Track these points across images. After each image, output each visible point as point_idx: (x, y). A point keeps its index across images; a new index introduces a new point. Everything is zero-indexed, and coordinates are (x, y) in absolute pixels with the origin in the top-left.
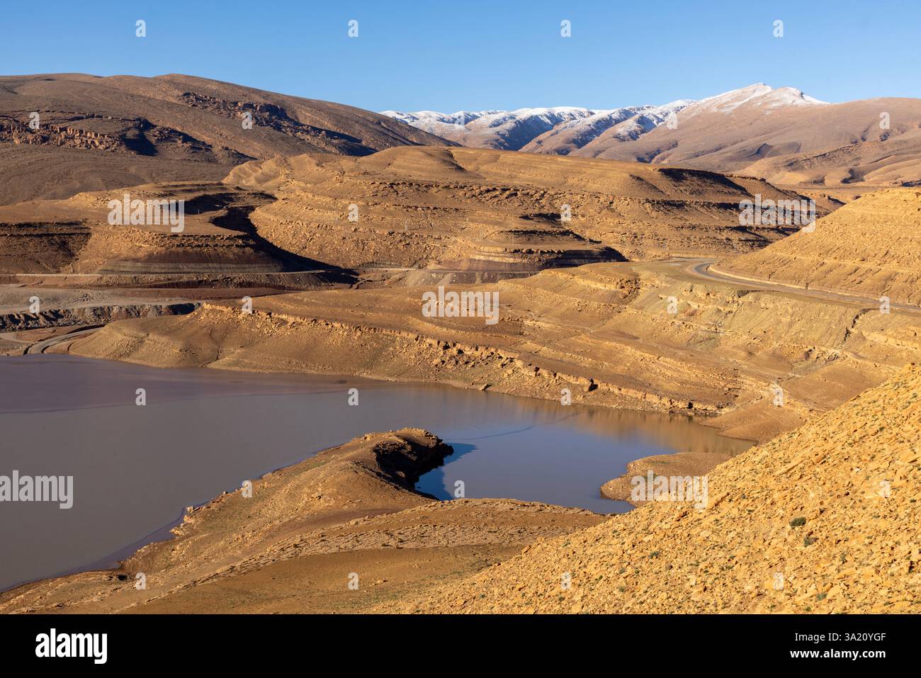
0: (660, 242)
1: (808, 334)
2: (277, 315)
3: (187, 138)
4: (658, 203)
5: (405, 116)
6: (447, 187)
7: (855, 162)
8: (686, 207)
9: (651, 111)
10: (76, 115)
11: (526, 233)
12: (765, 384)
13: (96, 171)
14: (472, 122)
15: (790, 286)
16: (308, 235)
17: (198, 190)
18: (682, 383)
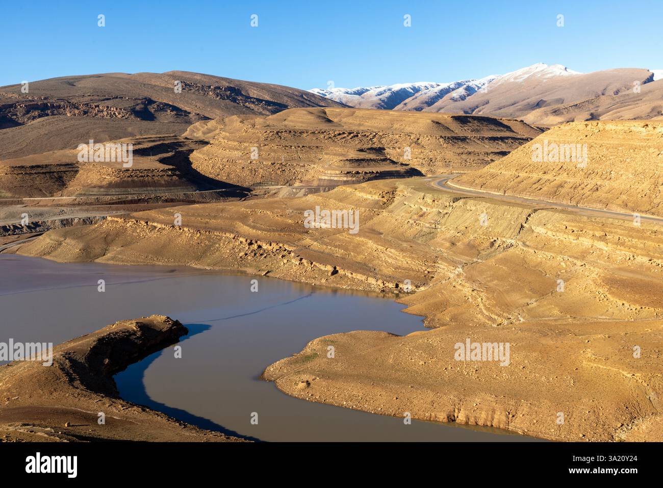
0: (447, 163)
1: (495, 228)
2: (151, 224)
3: (174, 108)
4: (448, 138)
5: (325, 91)
6: (313, 133)
7: (596, 109)
8: (467, 140)
9: (474, 83)
10: (107, 97)
11: (357, 160)
12: (453, 268)
13: (106, 131)
14: (365, 93)
15: (494, 193)
16: (221, 166)
17: (159, 140)
18: (396, 268)
